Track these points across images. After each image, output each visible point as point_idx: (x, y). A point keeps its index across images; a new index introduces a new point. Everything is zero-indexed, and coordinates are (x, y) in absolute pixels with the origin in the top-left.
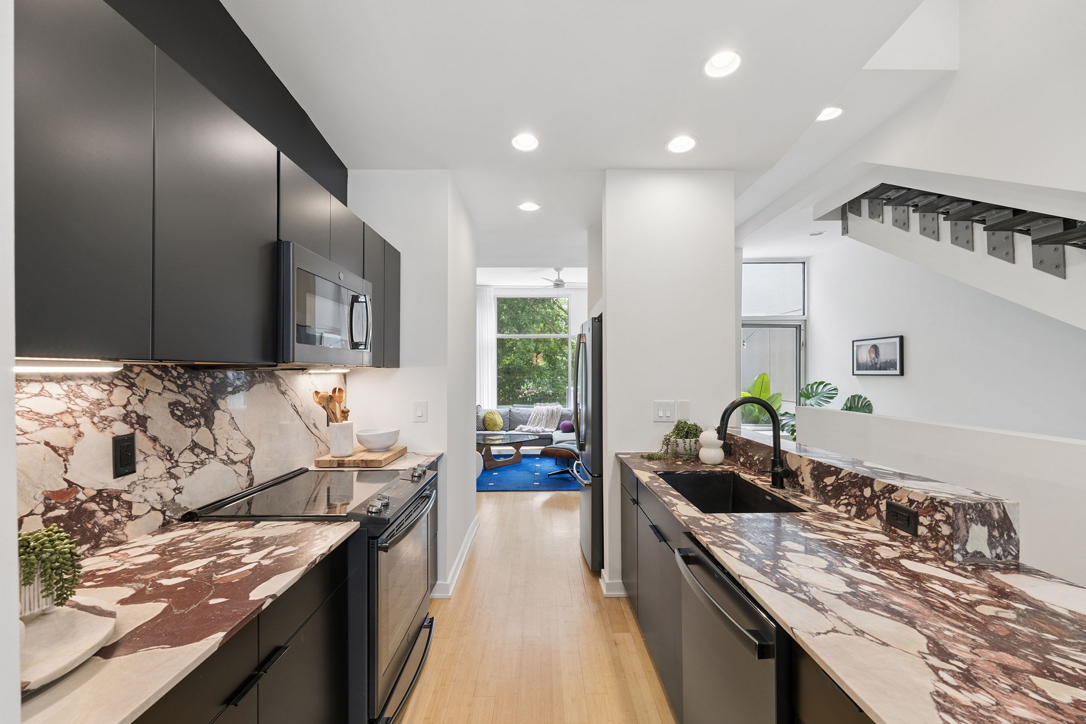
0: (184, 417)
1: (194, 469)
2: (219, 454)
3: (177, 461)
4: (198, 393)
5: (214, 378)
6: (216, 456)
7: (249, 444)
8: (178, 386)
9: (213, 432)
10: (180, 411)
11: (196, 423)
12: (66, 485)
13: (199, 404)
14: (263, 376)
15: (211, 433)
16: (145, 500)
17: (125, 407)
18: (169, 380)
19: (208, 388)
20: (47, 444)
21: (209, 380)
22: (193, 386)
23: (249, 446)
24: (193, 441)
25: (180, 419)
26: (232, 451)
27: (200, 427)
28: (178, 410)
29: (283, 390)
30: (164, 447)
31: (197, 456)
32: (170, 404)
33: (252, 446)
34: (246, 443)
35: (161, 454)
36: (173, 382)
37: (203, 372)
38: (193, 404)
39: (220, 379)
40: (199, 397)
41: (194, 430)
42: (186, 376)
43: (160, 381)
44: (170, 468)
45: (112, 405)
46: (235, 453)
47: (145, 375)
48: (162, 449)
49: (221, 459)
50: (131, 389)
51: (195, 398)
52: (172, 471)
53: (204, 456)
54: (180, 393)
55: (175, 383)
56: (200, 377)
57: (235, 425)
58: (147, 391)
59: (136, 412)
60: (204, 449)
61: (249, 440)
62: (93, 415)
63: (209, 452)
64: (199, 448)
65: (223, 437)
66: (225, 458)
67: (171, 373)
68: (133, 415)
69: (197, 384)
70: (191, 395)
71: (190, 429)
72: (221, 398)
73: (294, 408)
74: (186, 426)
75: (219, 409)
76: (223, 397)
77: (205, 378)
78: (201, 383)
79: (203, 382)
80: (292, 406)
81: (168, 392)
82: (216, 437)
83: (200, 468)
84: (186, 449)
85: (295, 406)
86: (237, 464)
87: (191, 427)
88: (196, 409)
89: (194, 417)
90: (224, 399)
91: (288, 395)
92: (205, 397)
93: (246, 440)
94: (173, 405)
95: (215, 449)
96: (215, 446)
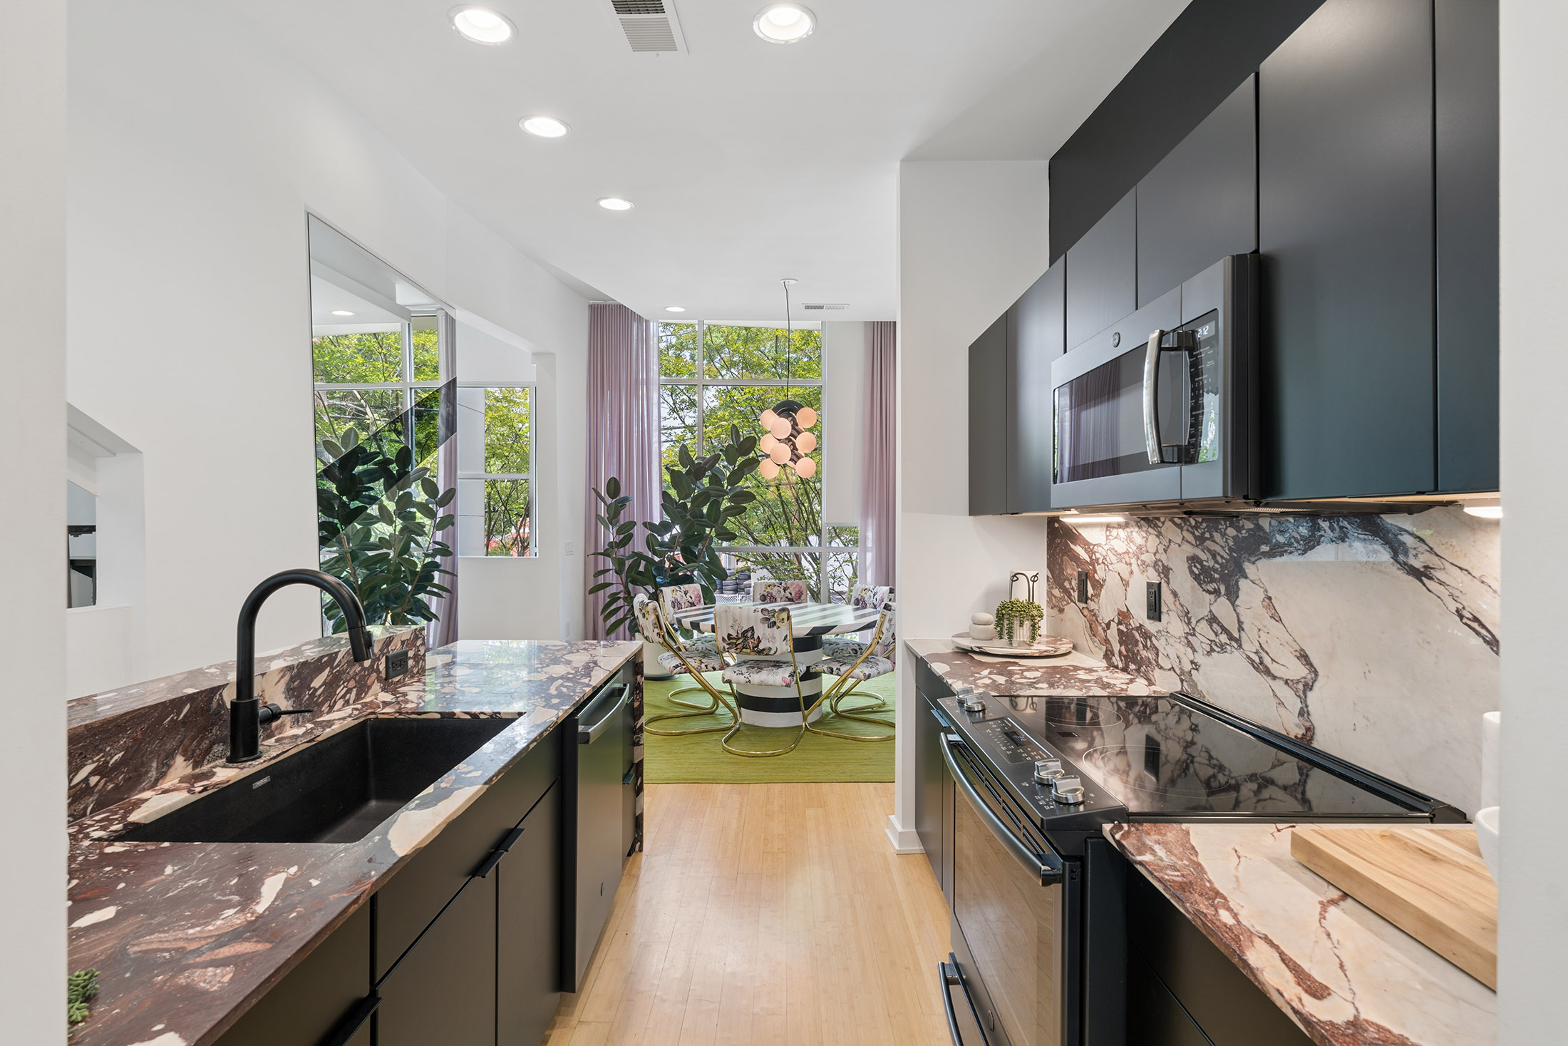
0: (1202, 578)
1: (1212, 650)
2: (1245, 646)
3: (1194, 629)
4: (1218, 549)
5: (1239, 529)
6: (1240, 646)
7: (1304, 657)
8: (1196, 538)
9: (1237, 610)
10: (1198, 569)
11: (1215, 589)
12: (1126, 610)
13: (1219, 564)
14: (1341, 528)
15: (1235, 610)
16: (1167, 655)
17: (1155, 554)
18: (1188, 530)
19: (1231, 543)
20: (1119, 574)
21: (1231, 532)
22: (1212, 539)
23: (1304, 663)
24: (1211, 611)
25: (1196, 578)
26: (1267, 653)
27: (1219, 596)
28: (1195, 566)
29: (1417, 564)
30: (1182, 606)
31: (1216, 634)
32: (1188, 559)
33: (1311, 665)
34: (1298, 654)
35: (1180, 613)
36: (1191, 533)
37: (1223, 519)
38: (1211, 563)
39: (1248, 530)
40: (1219, 554)
41: (1212, 597)
42: (1204, 525)
43: (1179, 531)
44: (1187, 633)
45: (1148, 552)
46: (1272, 660)
47: (1168, 524)
48: (1181, 608)
49: (1248, 657)
50: (1159, 538)
51: (1214, 555)
52: (1189, 637)
53: (1223, 638)
54: (1197, 546)
55: (1193, 533)
56: (1220, 527)
57: (1273, 611)
58: (1170, 541)
59: (1162, 562)
60: (1224, 630)
61: (1302, 650)
62: (1138, 558)
63: (1231, 638)
64: (1218, 624)
65: (1252, 624)
66: (1257, 660)
67: (1189, 522)
68: (1160, 564)
69: (1217, 536)
70: (1209, 551)
71: (1207, 594)
72: (1249, 561)
73: (1475, 625)
74: (1204, 590)
75: (1246, 577)
76: (1253, 559)
77: (1226, 529)
78: (1221, 533)
79: (1224, 535)
80: (1461, 617)
81: (1187, 543)
82: (1242, 619)
83: (1218, 652)
84: (1203, 618)
85: (1476, 619)
86: (1277, 680)
87: (1209, 592)
88: (1216, 571)
89: (1213, 580)
90: (1254, 563)
91: (1441, 583)
92: (1226, 556)
93: (1298, 648)
94: (1193, 560)
95: (1240, 637)
96: (1239, 631)
